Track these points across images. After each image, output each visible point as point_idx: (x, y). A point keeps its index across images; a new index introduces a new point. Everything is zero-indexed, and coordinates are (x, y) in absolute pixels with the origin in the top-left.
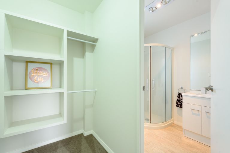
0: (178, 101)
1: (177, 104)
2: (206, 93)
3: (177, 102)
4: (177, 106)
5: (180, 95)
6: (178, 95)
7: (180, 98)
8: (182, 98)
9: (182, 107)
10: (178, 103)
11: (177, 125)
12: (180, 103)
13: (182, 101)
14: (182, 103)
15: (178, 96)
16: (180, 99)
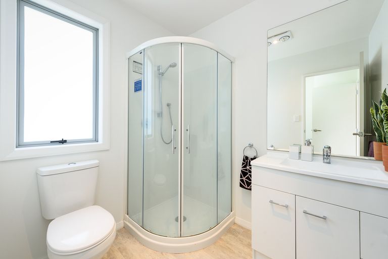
0: (244, 173)
1: (242, 181)
2: (300, 158)
3: (241, 177)
4: (241, 186)
5: (247, 161)
6: (244, 160)
7: (248, 167)
8: (251, 168)
9: (250, 189)
10: (244, 179)
11: (242, 228)
12: (247, 178)
13: (251, 175)
14: (251, 180)
15: (243, 164)
16: (246, 170)
